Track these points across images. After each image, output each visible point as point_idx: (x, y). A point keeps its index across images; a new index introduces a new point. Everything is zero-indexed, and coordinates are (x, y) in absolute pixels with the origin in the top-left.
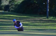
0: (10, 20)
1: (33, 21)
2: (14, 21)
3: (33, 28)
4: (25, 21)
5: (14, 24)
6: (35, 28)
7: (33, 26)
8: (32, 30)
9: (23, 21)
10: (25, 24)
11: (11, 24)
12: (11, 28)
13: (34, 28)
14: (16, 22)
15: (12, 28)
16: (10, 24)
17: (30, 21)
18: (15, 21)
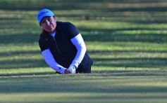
0: (11, 15)
1: (143, 14)
2: (44, 19)
3: (143, 55)
4: (95, 18)
5: (40, 32)
6: (155, 55)
7: (143, 41)
8: (140, 65)
9: (87, 18)
10: (99, 30)
11: (17, 32)
12: (17, 57)
13: (149, 55)
14: (54, 22)
15: (24, 57)
16: (13, 32)
17: (127, 13)
18: (48, 18)
